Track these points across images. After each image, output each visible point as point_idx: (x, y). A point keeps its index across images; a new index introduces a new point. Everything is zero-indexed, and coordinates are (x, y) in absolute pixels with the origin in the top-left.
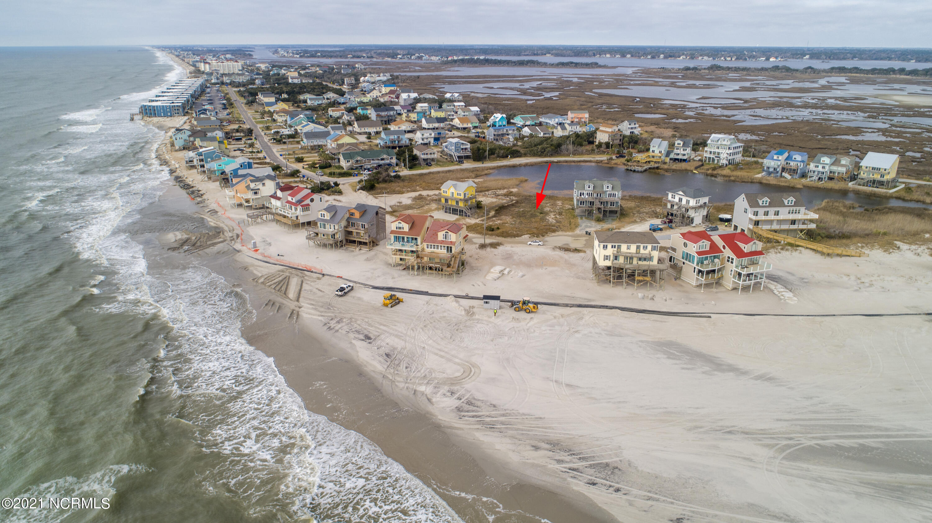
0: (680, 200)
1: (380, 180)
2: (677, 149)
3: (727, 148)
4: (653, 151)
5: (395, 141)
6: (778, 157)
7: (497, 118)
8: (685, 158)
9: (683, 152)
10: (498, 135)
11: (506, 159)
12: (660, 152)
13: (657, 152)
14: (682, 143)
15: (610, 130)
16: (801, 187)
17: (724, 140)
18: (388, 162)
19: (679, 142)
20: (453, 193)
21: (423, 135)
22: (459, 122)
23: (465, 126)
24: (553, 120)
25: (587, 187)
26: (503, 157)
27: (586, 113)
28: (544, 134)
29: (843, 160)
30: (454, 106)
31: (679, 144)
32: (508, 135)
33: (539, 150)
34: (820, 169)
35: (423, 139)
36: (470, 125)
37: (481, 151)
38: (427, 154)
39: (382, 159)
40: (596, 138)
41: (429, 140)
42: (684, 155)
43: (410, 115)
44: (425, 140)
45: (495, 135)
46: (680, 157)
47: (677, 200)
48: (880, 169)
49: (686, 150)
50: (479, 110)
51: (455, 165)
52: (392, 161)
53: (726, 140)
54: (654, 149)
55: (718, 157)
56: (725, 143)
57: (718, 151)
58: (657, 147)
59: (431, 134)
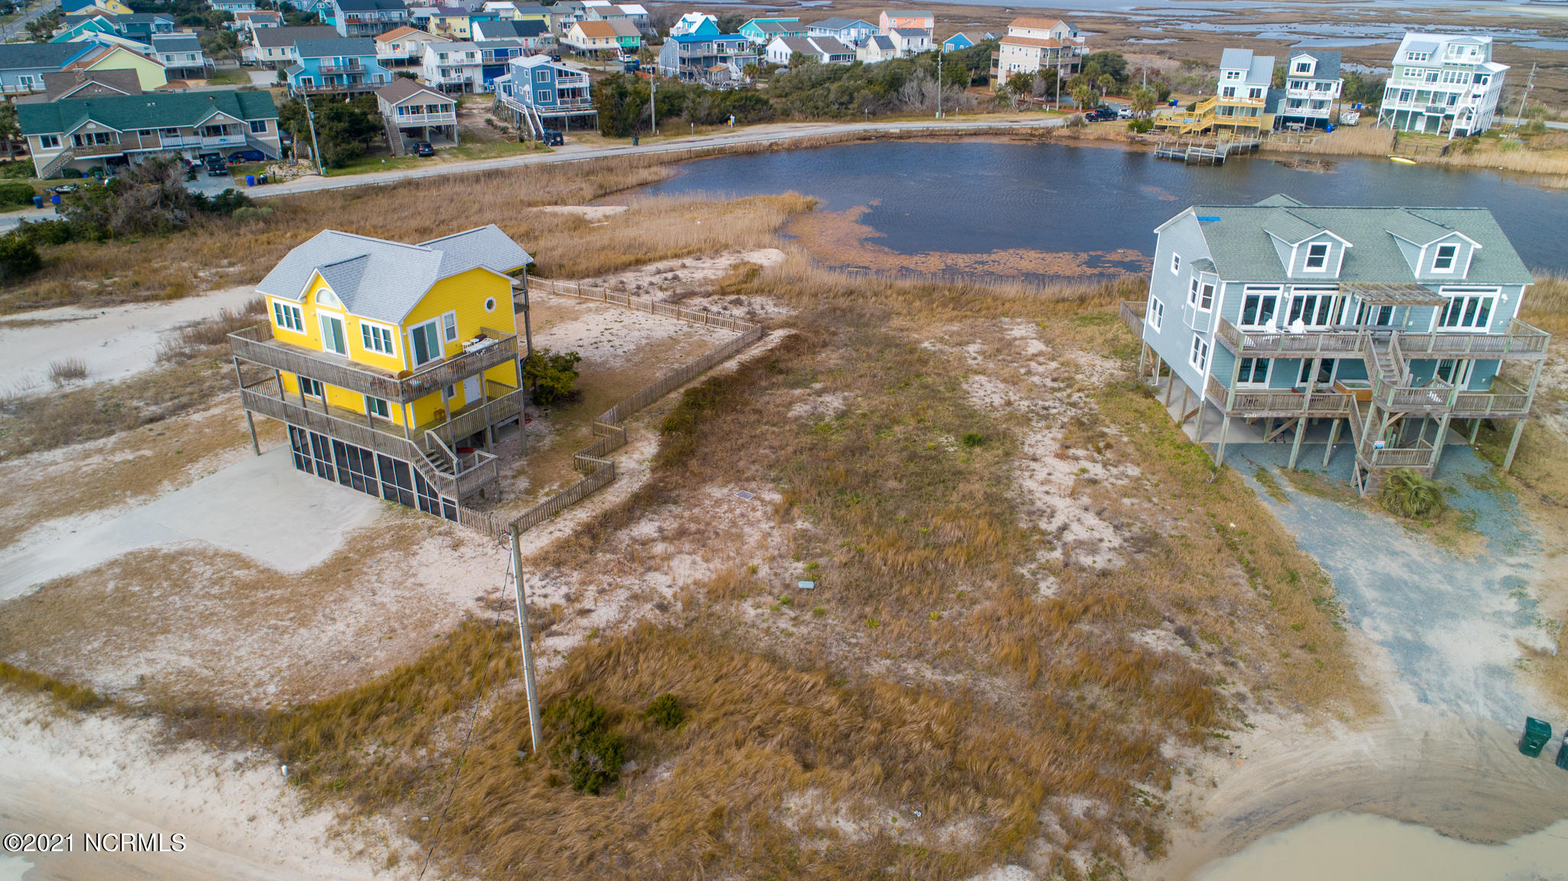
2: (1296, 85)
3: (1471, 78)
4: (1230, 92)
5: (340, 76)
7: (691, 23)
8: (1324, 113)
9: (1318, 96)
10: (695, 61)
11: (724, 127)
12: (1254, 94)
13: (1242, 94)
14: (1312, 62)
15: (1045, 35)
17: (1460, 51)
18: (237, 139)
19: (1305, 59)
20: (336, 325)
21: (442, 56)
22: (582, 35)
23: (601, 45)
25: (1294, 260)
26: (711, 124)
27: (927, 16)
28: (832, 58)
30: (584, 9)
31: (1303, 67)
32: (724, 59)
35: (445, 72)
36: (614, 44)
37: (628, 100)
38: (416, 110)
39: (214, 130)
40: (996, 64)
41: (467, 73)
42: (1320, 104)
43: (449, 20)
44: (453, 74)
45: (683, 61)
46: (1305, 112)
49: (1328, 87)
50: (644, 12)
51: (529, 150)
52: (262, 137)
53: (1468, 51)
54: (1231, 83)
55: (1435, 110)
56: (1465, 58)
57: (1433, 88)
58: (1243, 75)
59: (472, 55)
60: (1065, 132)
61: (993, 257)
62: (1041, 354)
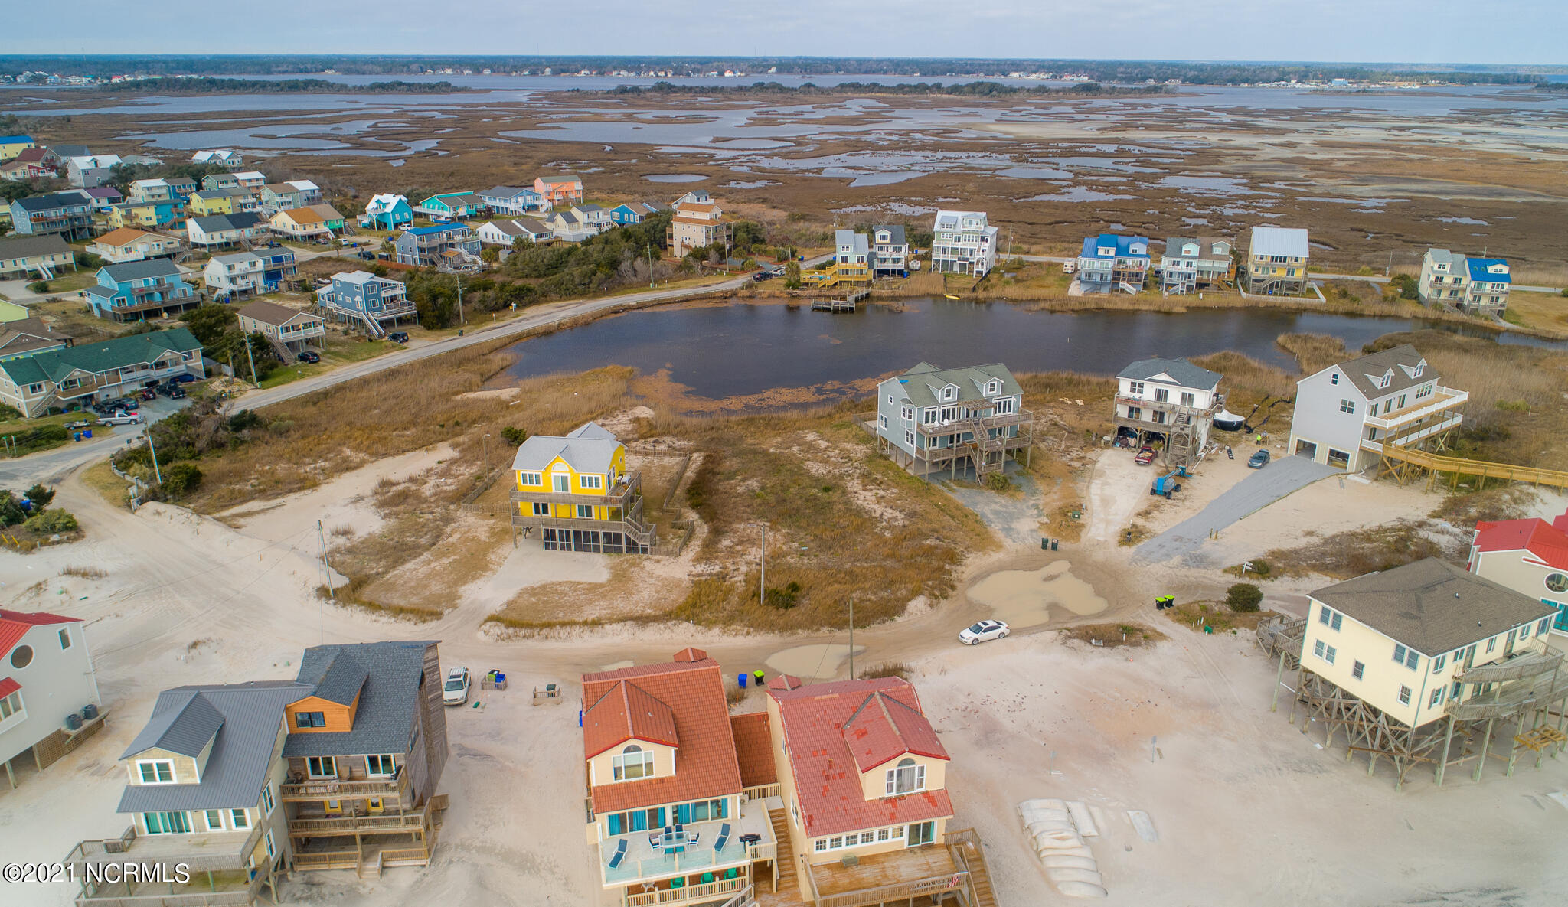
0: (1161, 395)
1: (200, 444)
2: (881, 249)
3: (979, 239)
4: (845, 260)
5: (151, 295)
6: (1107, 251)
7: (386, 205)
8: (901, 266)
9: (895, 255)
10: (432, 249)
11: (511, 313)
12: (860, 260)
13: (852, 260)
14: (889, 234)
16: (1184, 310)
17: (970, 223)
18: (180, 369)
19: (884, 232)
21: (230, 268)
22: (290, 222)
23: (311, 230)
24: (513, 200)
25: (940, 396)
26: (496, 309)
27: (574, 180)
28: (537, 237)
29: (1217, 246)
30: (237, 181)
31: (884, 238)
32: (453, 245)
33: (577, 281)
34: (1183, 267)
35: (232, 280)
36: (323, 228)
37: (441, 300)
38: (295, 328)
40: (671, 237)
41: (252, 279)
42: (896, 261)
43: (134, 211)
44: (239, 281)
45: (421, 250)
46: (889, 266)
47: (1149, 393)
48: (1285, 258)
49: (900, 249)
50: (315, 187)
53: (974, 222)
54: (845, 254)
55: (963, 259)
56: (973, 227)
57: (959, 245)
58: (851, 249)
59: (254, 264)
60: (745, 293)
61: (765, 395)
62: (828, 447)
